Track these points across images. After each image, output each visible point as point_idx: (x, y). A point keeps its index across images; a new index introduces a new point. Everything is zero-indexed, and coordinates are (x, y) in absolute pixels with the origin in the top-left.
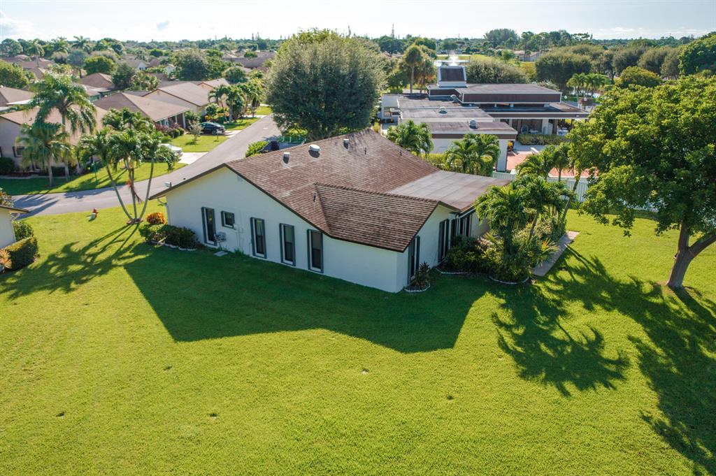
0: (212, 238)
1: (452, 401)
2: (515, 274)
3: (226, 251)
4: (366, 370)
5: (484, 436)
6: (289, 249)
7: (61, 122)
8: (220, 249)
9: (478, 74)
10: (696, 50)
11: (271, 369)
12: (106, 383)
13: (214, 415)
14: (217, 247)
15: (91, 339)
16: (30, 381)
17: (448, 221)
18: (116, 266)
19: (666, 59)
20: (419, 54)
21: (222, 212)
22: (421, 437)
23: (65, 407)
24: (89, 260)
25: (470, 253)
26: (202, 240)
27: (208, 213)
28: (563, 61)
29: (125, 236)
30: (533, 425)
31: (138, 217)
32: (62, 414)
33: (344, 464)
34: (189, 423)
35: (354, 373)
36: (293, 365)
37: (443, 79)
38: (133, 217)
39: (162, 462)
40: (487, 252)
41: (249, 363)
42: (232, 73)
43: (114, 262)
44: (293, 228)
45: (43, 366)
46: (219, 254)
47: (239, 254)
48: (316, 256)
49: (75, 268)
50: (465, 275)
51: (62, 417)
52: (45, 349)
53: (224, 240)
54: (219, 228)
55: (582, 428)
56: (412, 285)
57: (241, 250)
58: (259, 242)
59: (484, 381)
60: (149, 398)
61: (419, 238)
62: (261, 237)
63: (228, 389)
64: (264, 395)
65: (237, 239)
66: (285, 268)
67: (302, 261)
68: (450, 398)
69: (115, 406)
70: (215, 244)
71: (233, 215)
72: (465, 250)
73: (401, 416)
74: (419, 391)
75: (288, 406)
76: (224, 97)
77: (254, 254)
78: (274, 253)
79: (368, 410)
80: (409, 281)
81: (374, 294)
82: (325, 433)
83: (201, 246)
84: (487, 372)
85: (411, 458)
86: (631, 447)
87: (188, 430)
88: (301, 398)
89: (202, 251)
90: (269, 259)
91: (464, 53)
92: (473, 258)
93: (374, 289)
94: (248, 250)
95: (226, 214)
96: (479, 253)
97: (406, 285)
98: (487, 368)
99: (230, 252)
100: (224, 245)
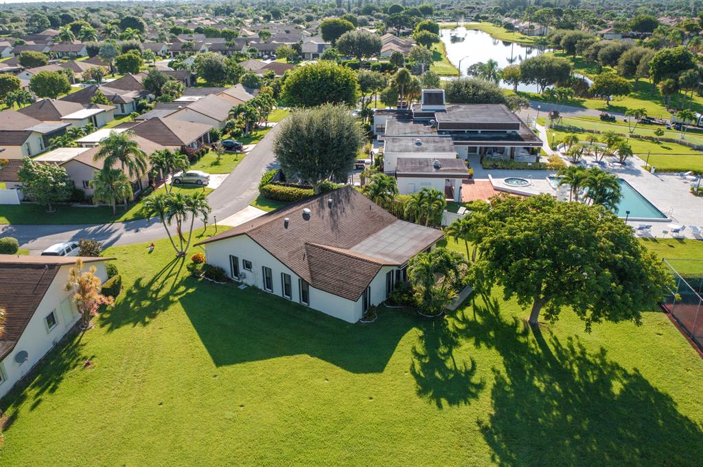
0: (236, 275)
1: (371, 400)
2: (432, 311)
3: (246, 285)
4: (327, 380)
5: (383, 421)
6: (287, 288)
7: (121, 168)
8: (242, 283)
9: (459, 92)
10: (664, 59)
11: (274, 378)
12: (181, 385)
13: (242, 406)
14: (240, 281)
15: (168, 355)
16: (139, 383)
17: (393, 271)
18: (172, 302)
19: (641, 61)
20: (408, 76)
21: (243, 260)
22: (350, 421)
23: (162, 400)
24: (154, 296)
25: (405, 295)
26: (230, 276)
27: (234, 260)
28: (544, 66)
29: (176, 270)
30: (411, 415)
31: (184, 251)
32: (161, 404)
33: (308, 435)
34: (229, 410)
35: (320, 382)
36: (286, 376)
37: (425, 103)
38: (180, 250)
39: (217, 432)
40: (415, 295)
41: (261, 374)
42: (248, 78)
43: (171, 298)
44: (290, 276)
45: (144, 373)
46: (242, 287)
47: (254, 288)
48: (305, 296)
49: (146, 303)
50: (401, 309)
51: (161, 406)
52: (142, 362)
53: (245, 278)
54: (241, 270)
55: (437, 418)
56: (365, 318)
57: (256, 285)
58: (268, 281)
59: (393, 388)
60: (206, 395)
61: (370, 288)
62: (270, 279)
63: (249, 391)
64: (269, 395)
65: (253, 278)
66: (286, 300)
67: (296, 297)
68: (371, 398)
69: (189, 400)
70: (239, 279)
71: (251, 263)
72: (402, 294)
73: (342, 409)
74: (355, 394)
75: (282, 401)
76: (242, 115)
77: (265, 289)
78: (278, 290)
79: (325, 404)
80: (364, 315)
81: (340, 323)
82: (300, 417)
83: (229, 280)
84: (396, 382)
85: (342, 432)
86: (459, 429)
87: (229, 414)
88: (290, 396)
89: (230, 284)
90: (274, 293)
91: (473, 21)
92: (406, 299)
93: (340, 320)
94: (261, 286)
95: (246, 261)
96: (411, 295)
97: (361, 318)
98: (396, 380)
99: (249, 286)
100: (244, 281)
